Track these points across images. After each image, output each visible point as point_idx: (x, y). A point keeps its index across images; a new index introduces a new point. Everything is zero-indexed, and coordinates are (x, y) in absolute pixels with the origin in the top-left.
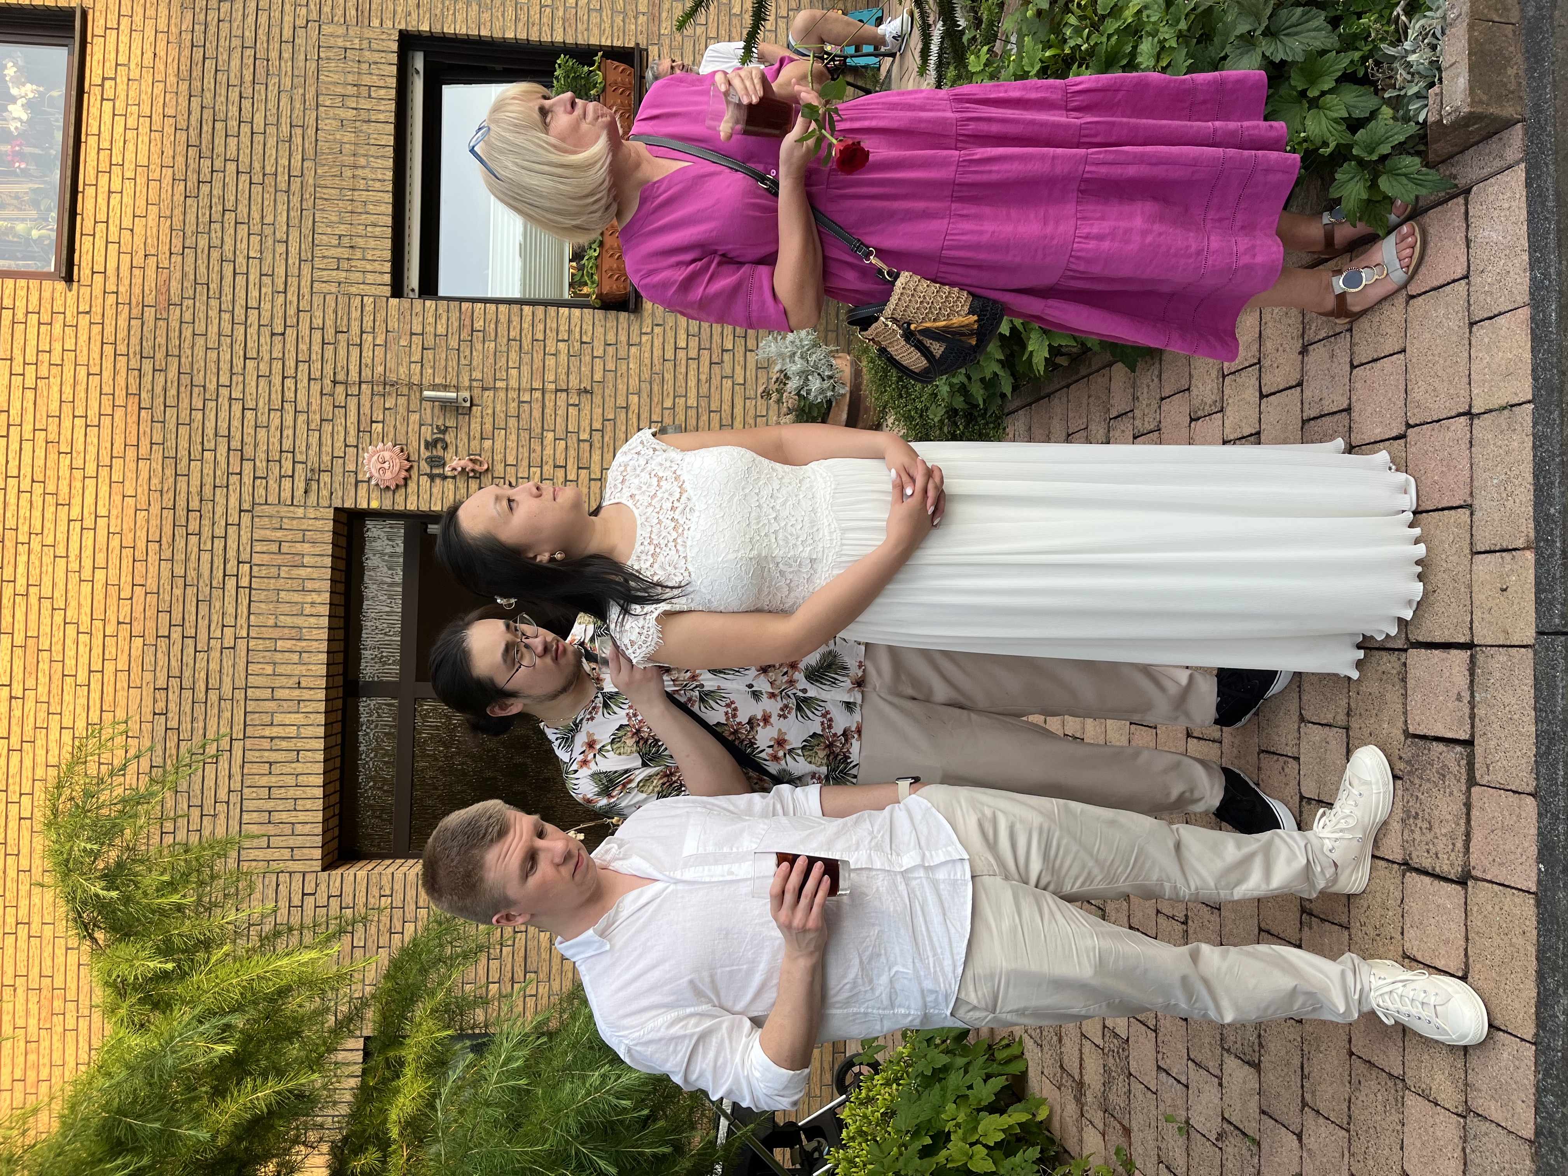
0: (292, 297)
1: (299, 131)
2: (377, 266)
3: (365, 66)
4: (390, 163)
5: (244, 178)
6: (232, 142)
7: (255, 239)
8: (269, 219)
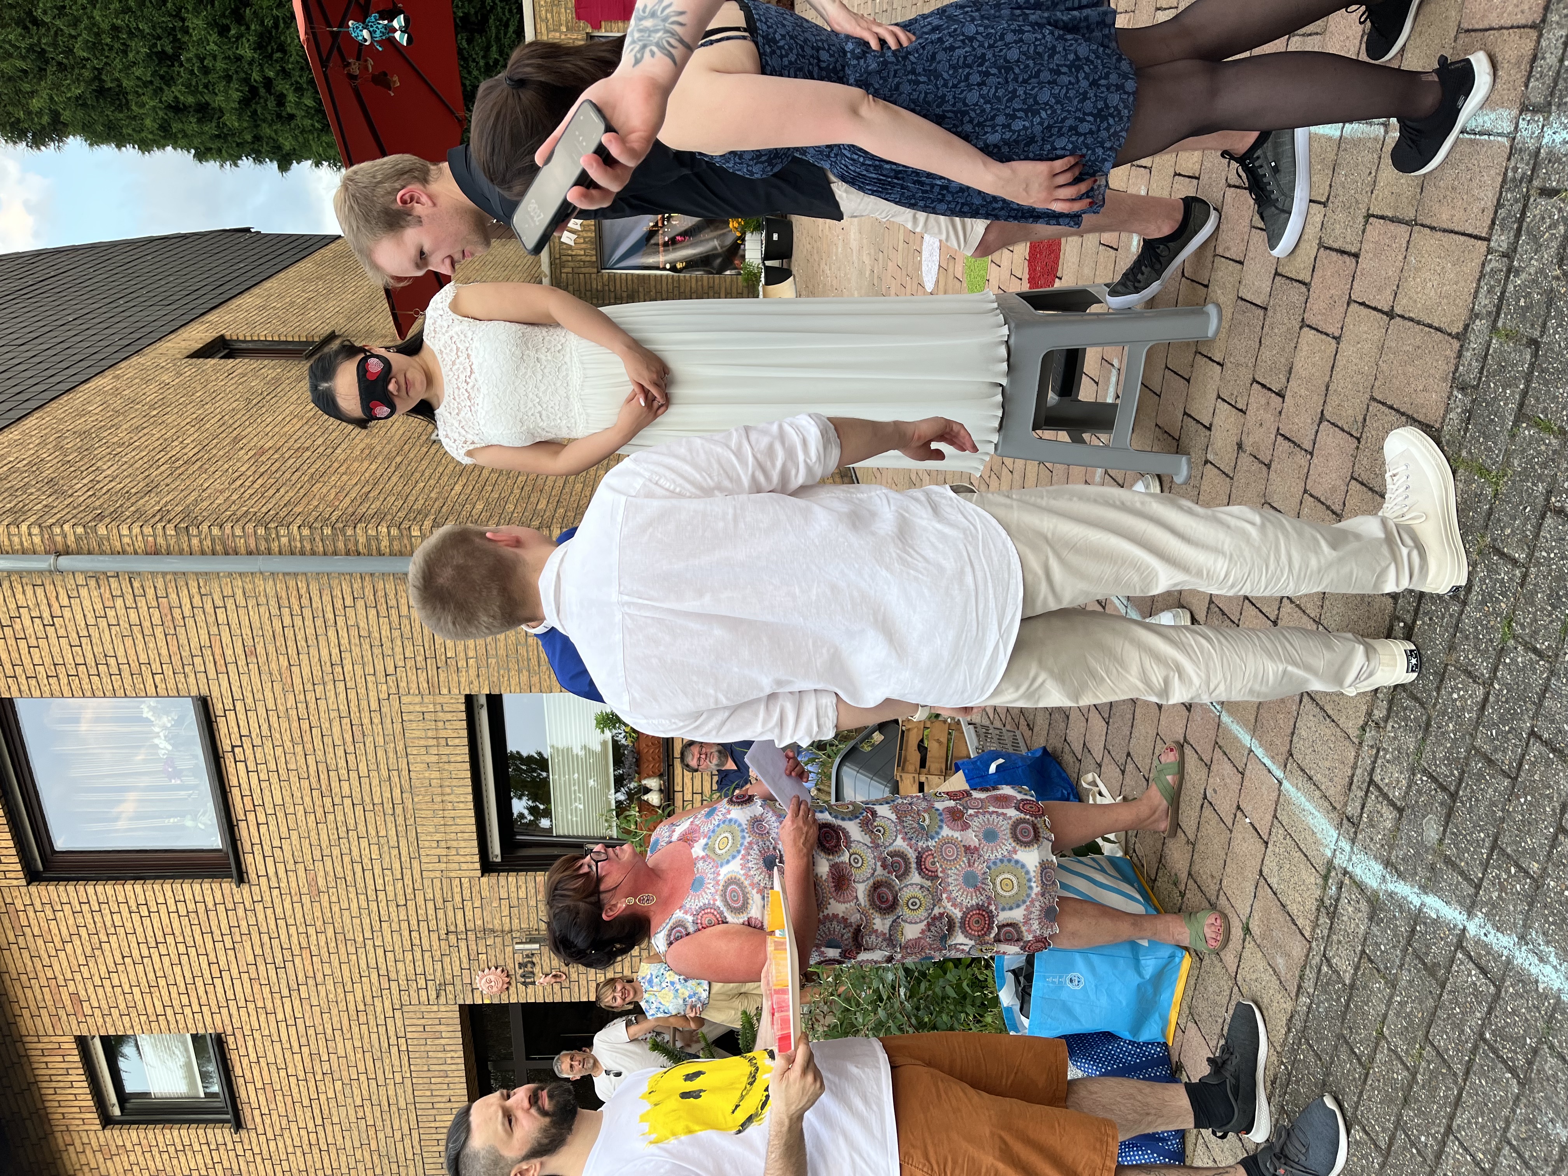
0: (408, 881)
1: (395, 773)
2: (468, 858)
3: (441, 724)
4: (470, 790)
5: (359, 809)
6: (345, 785)
7: (374, 848)
8: (382, 833)
